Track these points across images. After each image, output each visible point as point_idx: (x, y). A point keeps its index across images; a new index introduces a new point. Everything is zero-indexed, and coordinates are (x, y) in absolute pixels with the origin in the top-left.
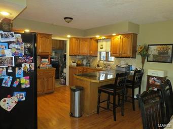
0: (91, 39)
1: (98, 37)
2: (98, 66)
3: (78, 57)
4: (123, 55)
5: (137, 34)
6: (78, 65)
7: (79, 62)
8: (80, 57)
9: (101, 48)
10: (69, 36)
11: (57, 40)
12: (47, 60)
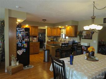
0: (57, 28)
1: (60, 27)
2: (61, 41)
3: (51, 37)
4: (71, 36)
5: (77, 26)
6: (51, 41)
7: (52, 40)
8: (53, 37)
9: (62, 33)
10: (46, 27)
11: (42, 29)
12: (36, 38)
